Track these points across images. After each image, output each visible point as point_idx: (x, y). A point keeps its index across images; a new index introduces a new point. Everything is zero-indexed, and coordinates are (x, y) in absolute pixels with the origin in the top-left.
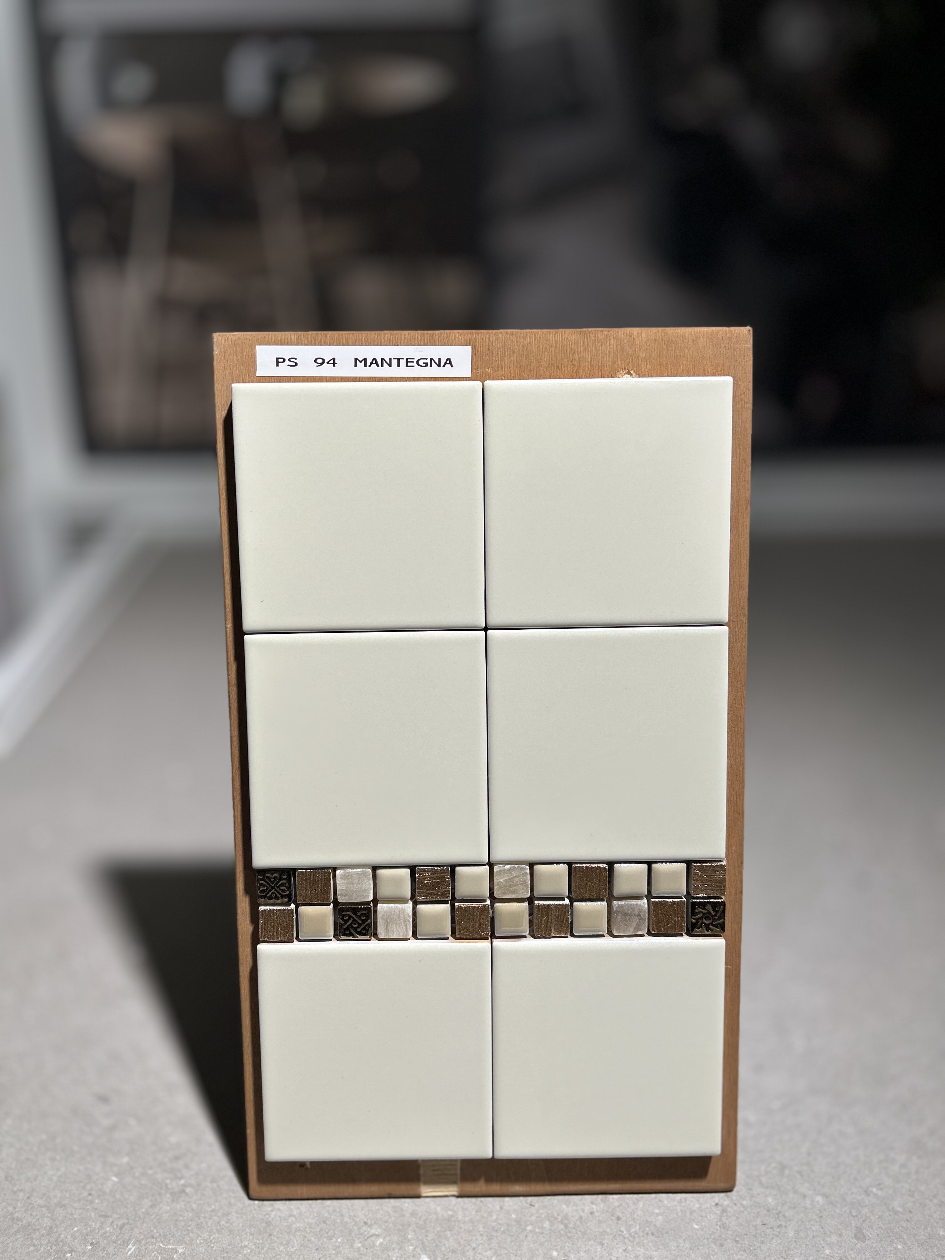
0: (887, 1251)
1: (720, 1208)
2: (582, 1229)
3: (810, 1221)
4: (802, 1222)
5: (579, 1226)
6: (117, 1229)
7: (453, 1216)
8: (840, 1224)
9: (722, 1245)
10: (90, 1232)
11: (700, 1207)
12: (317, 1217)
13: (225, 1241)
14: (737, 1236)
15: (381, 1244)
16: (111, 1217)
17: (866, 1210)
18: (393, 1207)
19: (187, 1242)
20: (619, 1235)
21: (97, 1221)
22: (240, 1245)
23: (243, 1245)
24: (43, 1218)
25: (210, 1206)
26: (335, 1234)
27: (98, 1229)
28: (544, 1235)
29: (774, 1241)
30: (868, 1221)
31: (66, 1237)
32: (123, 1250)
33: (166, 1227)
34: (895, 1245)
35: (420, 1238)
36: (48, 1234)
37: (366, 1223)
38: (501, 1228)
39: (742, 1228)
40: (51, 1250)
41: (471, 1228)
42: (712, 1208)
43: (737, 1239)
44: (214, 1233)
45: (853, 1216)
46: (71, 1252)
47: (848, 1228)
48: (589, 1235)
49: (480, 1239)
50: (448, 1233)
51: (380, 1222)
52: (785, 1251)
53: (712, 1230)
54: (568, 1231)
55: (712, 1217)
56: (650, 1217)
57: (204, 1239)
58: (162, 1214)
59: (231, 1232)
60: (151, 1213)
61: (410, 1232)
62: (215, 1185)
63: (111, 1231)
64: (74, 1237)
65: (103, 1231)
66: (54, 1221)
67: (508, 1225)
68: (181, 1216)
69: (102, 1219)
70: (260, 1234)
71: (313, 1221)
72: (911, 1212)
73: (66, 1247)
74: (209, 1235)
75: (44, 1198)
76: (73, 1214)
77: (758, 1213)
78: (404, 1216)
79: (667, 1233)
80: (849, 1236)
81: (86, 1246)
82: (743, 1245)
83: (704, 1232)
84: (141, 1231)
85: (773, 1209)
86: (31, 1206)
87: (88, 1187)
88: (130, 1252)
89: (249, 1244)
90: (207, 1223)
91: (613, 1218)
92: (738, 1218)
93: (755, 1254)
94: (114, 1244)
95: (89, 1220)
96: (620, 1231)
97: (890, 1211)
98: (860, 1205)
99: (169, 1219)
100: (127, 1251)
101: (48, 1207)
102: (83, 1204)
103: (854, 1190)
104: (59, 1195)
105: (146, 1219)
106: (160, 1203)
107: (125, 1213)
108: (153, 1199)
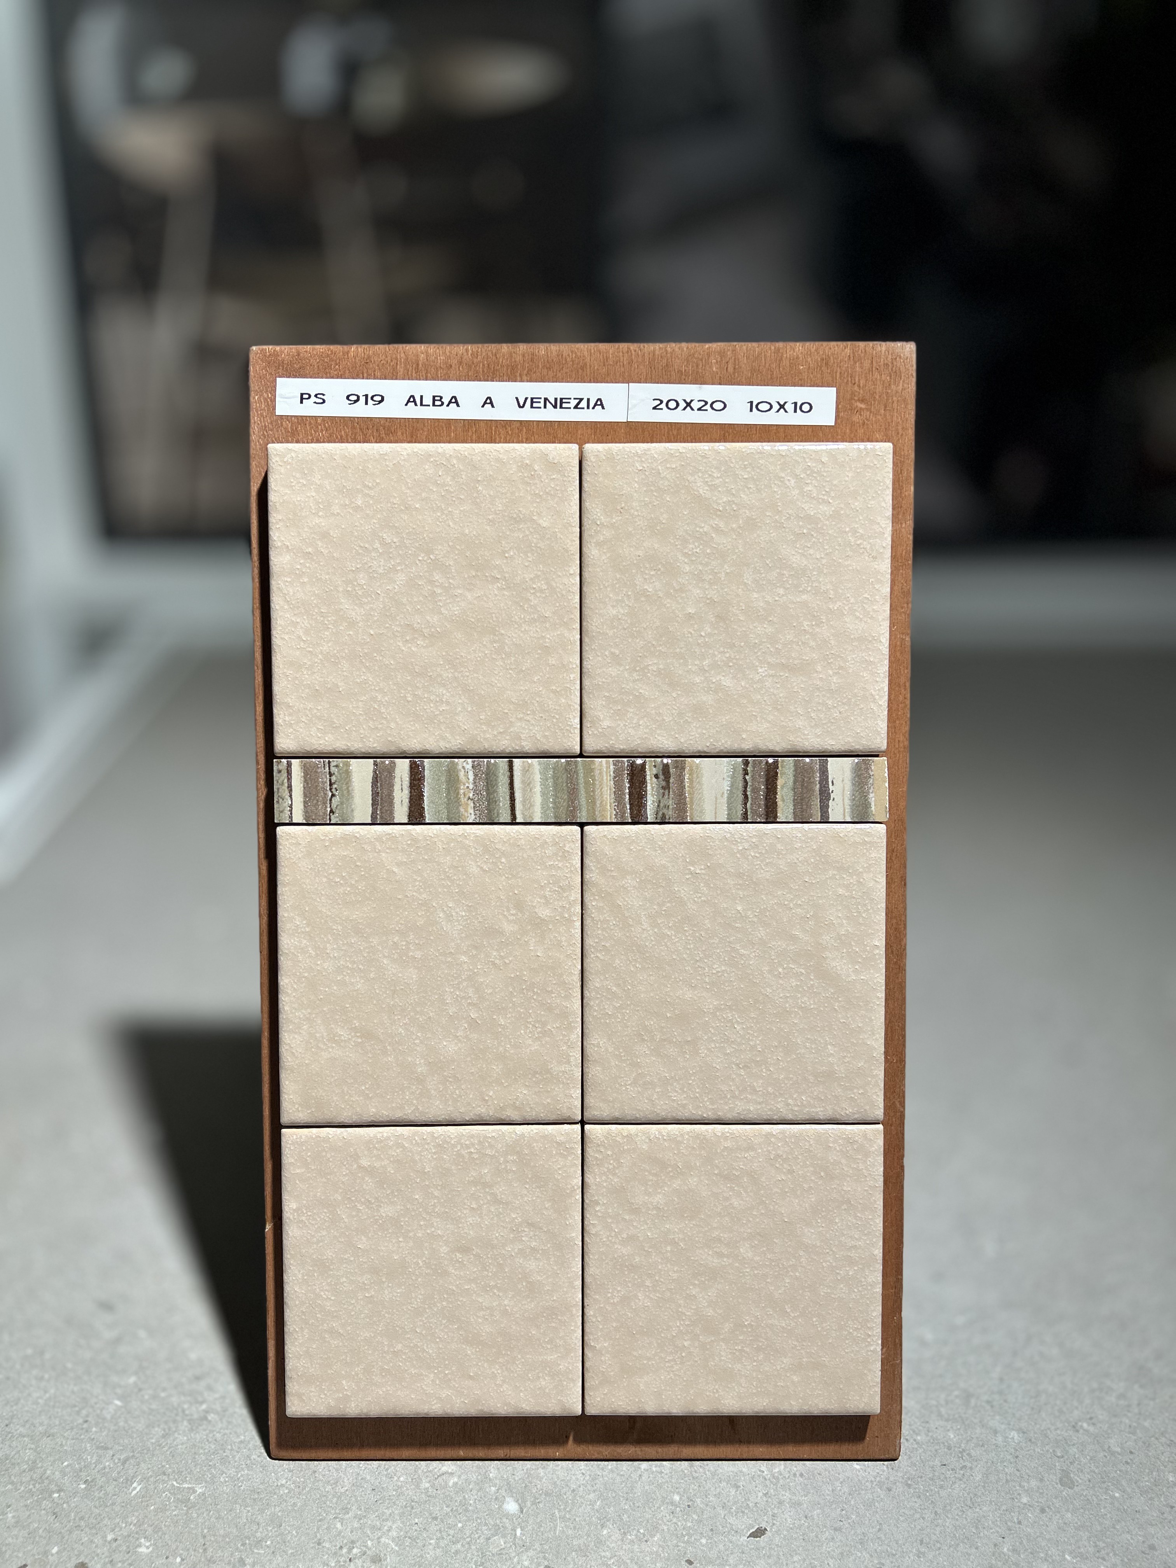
0: (1101, 1500)
2: (712, 1469)
3: (1002, 1462)
4: (993, 1462)
8: (1042, 1466)
9: (890, 1490)
10: (85, 1467)
13: (256, 1479)
14: (909, 1479)
15: (456, 1484)
16: (111, 1448)
17: (1075, 1450)
19: (208, 1479)
20: (759, 1476)
21: (94, 1453)
22: (276, 1484)
23: (279, 1484)
24: (26, 1449)
25: (238, 1436)
27: (94, 1463)
29: (957, 1486)
30: (1077, 1462)
31: (54, 1474)
32: (125, 1490)
33: (181, 1461)
34: (1111, 1493)
35: (505, 1476)
39: (916, 1469)
40: (34, 1489)
43: (909, 1482)
44: (243, 1469)
45: (1058, 1457)
46: (59, 1491)
47: (1051, 1471)
49: (582, 1479)
52: (971, 1499)
57: (229, 1477)
58: (177, 1445)
60: (163, 1444)
61: (492, 1470)
63: (112, 1466)
64: (63, 1474)
65: (101, 1466)
66: (39, 1453)
68: (202, 1448)
69: (100, 1452)
70: (301, 1470)
72: (1131, 1452)
73: (53, 1486)
74: (236, 1472)
75: (28, 1426)
76: (63, 1446)
77: (937, 1451)
80: (1052, 1481)
81: (79, 1484)
82: (917, 1490)
84: (149, 1466)
85: (955, 1447)
86: (10, 1435)
87: (84, 1412)
88: (134, 1492)
89: (286, 1483)
90: (234, 1457)
92: (910, 1457)
93: (932, 1501)
94: (115, 1483)
95: (83, 1453)
96: (760, 1471)
97: (1105, 1451)
98: (1067, 1443)
99: (186, 1452)
100: (130, 1490)
101: (32, 1436)
102: (77, 1433)
103: (1059, 1425)
104: (46, 1422)
105: (157, 1452)
106: (175, 1432)
107: (130, 1444)
108: (166, 1427)
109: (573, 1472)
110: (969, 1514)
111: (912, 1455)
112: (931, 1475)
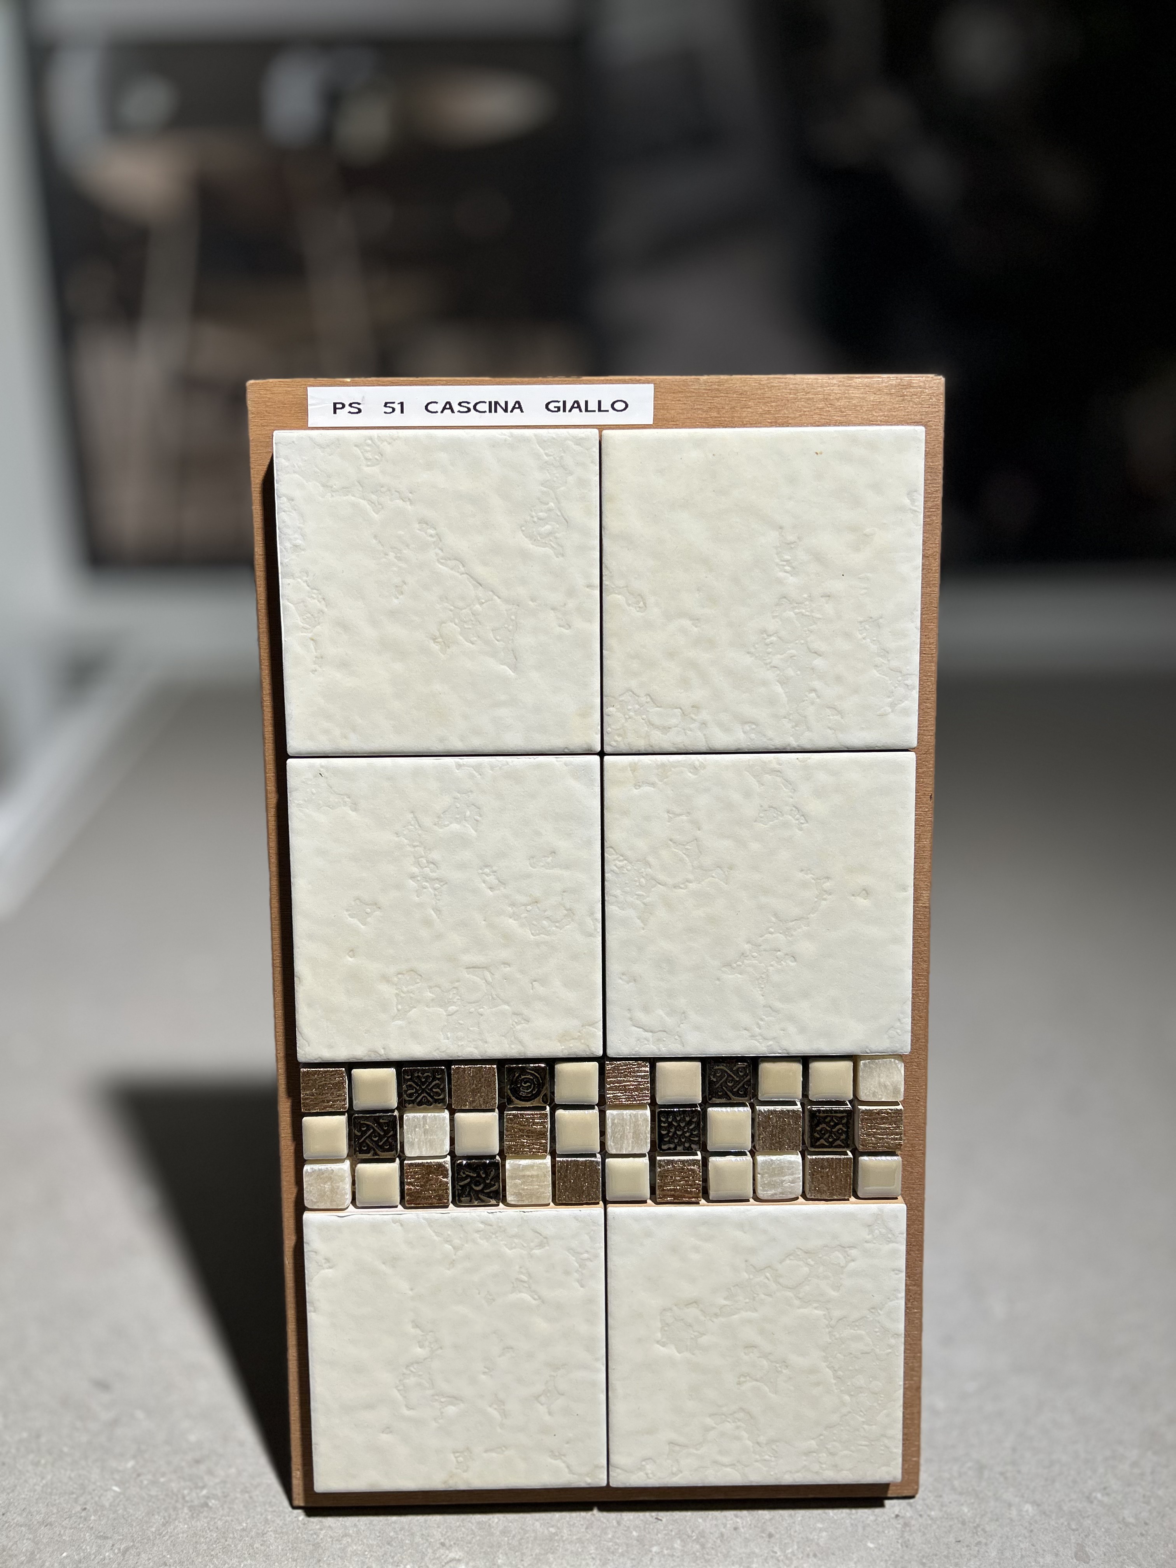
1: (901, 1521)
2: (724, 1551)
3: (1017, 1536)
4: (1007, 1537)
5: (719, 1546)
6: (119, 1555)
7: (556, 1534)
8: (1057, 1540)
10: (84, 1558)
11: (876, 1520)
12: (379, 1536)
14: (923, 1557)
16: (111, 1538)
17: (1089, 1522)
20: (772, 1557)
21: (93, 1544)
24: (23, 1540)
25: (240, 1524)
26: (403, 1558)
27: (93, 1554)
28: (674, 1558)
29: (972, 1563)
30: (1092, 1535)
33: (182, 1551)
35: (514, 1563)
36: (29, 1562)
37: (443, 1544)
38: (618, 1549)
39: (930, 1546)
41: (580, 1550)
42: (892, 1520)
43: (924, 1561)
44: (245, 1559)
45: (1073, 1530)
47: (1066, 1545)
48: (732, 1558)
49: (592, 1564)
50: (550, 1556)
51: (462, 1543)
53: (892, 1550)
54: (705, 1552)
55: (892, 1533)
56: (811, 1533)
58: (178, 1534)
59: (267, 1557)
60: (164, 1533)
61: (500, 1556)
62: (247, 1495)
63: (111, 1556)
65: (101, 1557)
66: (37, 1544)
67: (627, 1545)
68: (203, 1536)
69: (99, 1541)
70: (306, 1559)
71: (375, 1543)
72: (1146, 1524)
74: (239, 1562)
75: (24, 1515)
76: (62, 1536)
77: (951, 1526)
78: (492, 1534)
79: (833, 1554)
80: (1068, 1555)
83: (881, 1553)
84: (150, 1556)
85: (969, 1522)
86: (7, 1525)
87: (82, 1500)
90: (236, 1546)
91: (764, 1535)
92: (924, 1534)
95: (83, 1543)
96: (773, 1552)
97: (1119, 1522)
98: (1081, 1515)
99: (186, 1541)
101: (29, 1526)
102: (75, 1522)
103: (1073, 1496)
104: (43, 1510)
105: (157, 1542)
106: (175, 1519)
107: (130, 1533)
108: (166, 1514)
109: (583, 1557)
111: (926, 1531)
112: (945, 1553)
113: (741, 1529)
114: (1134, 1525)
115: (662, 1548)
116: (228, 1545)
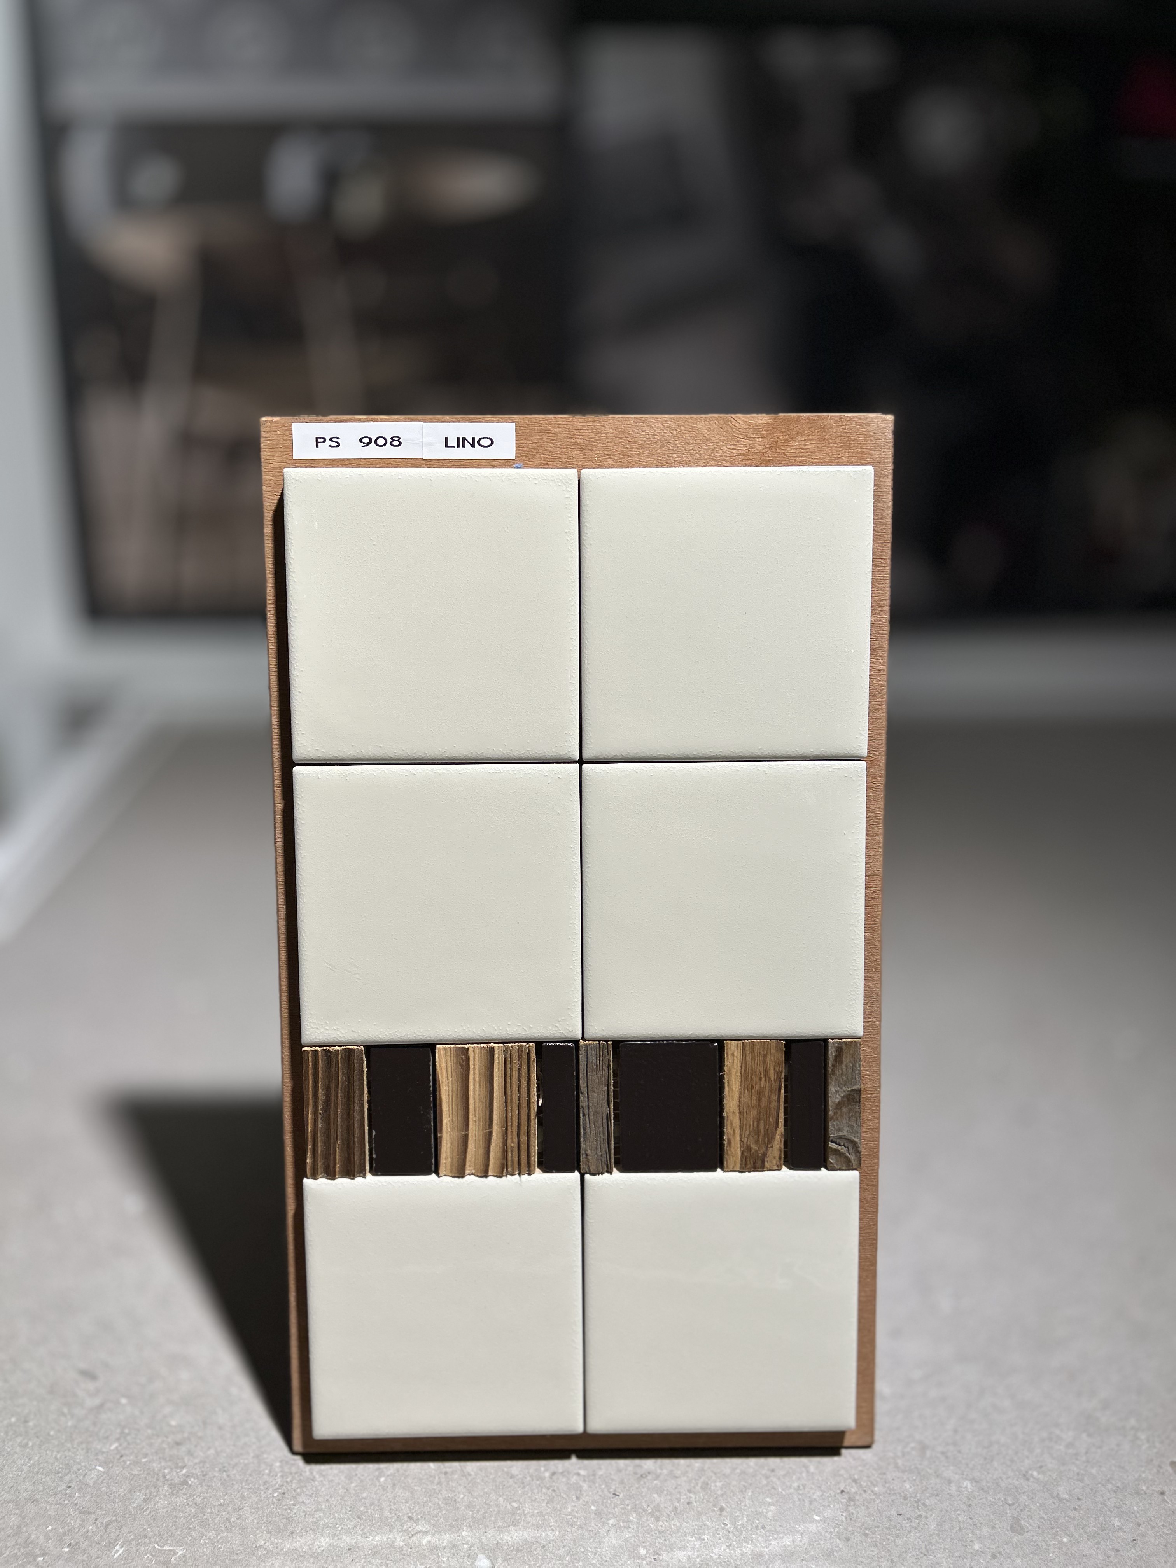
0: (1050, 1545)
1: (846, 1496)
3: (955, 1510)
4: (947, 1511)
5: (673, 1519)
7: (518, 1508)
8: (993, 1514)
9: (848, 1539)
10: (68, 1531)
12: (350, 1511)
13: (236, 1541)
14: (866, 1528)
15: (429, 1542)
16: (94, 1513)
17: (1025, 1498)
18: (445, 1499)
19: (188, 1541)
20: (722, 1529)
21: (77, 1518)
22: (254, 1546)
23: (258, 1545)
24: (10, 1515)
25: (218, 1500)
26: (372, 1531)
27: (78, 1527)
28: (630, 1530)
29: (912, 1534)
30: (1027, 1510)
31: (38, 1538)
32: (109, 1552)
33: (162, 1525)
34: (1060, 1539)
36: (16, 1534)
37: (410, 1518)
38: (577, 1521)
39: (873, 1519)
40: (18, 1554)
41: (541, 1522)
42: (837, 1496)
43: (867, 1532)
44: (222, 1531)
45: (1009, 1505)
46: (43, 1555)
47: (1002, 1519)
49: (551, 1535)
50: (512, 1529)
51: (429, 1516)
52: (926, 1547)
53: (836, 1522)
54: (659, 1524)
55: (837, 1506)
56: (760, 1507)
57: (209, 1539)
58: (158, 1509)
59: (243, 1529)
60: (145, 1508)
62: (225, 1475)
63: (94, 1530)
64: (48, 1538)
65: (84, 1530)
66: (24, 1519)
67: (585, 1518)
68: (183, 1511)
69: (84, 1516)
70: (280, 1532)
72: (1079, 1499)
73: (37, 1550)
74: (216, 1534)
75: (12, 1492)
76: (47, 1511)
77: (893, 1501)
80: (1003, 1527)
81: (63, 1548)
82: (874, 1539)
83: (826, 1524)
84: (132, 1530)
85: (911, 1497)
87: (67, 1478)
88: (116, 1555)
89: (265, 1543)
90: (213, 1520)
91: (715, 1508)
92: (868, 1508)
93: (889, 1550)
94: (97, 1546)
95: (67, 1517)
96: (724, 1524)
97: (1054, 1498)
98: (1017, 1491)
99: (167, 1515)
100: (113, 1553)
101: (17, 1502)
103: (1010, 1473)
104: (30, 1488)
105: (138, 1516)
106: (156, 1496)
107: (112, 1509)
108: (148, 1491)
110: (924, 1562)
111: (870, 1505)
112: (887, 1525)
113: (694, 1503)
114: (1067, 1501)
115: (619, 1521)
116: (206, 1519)
